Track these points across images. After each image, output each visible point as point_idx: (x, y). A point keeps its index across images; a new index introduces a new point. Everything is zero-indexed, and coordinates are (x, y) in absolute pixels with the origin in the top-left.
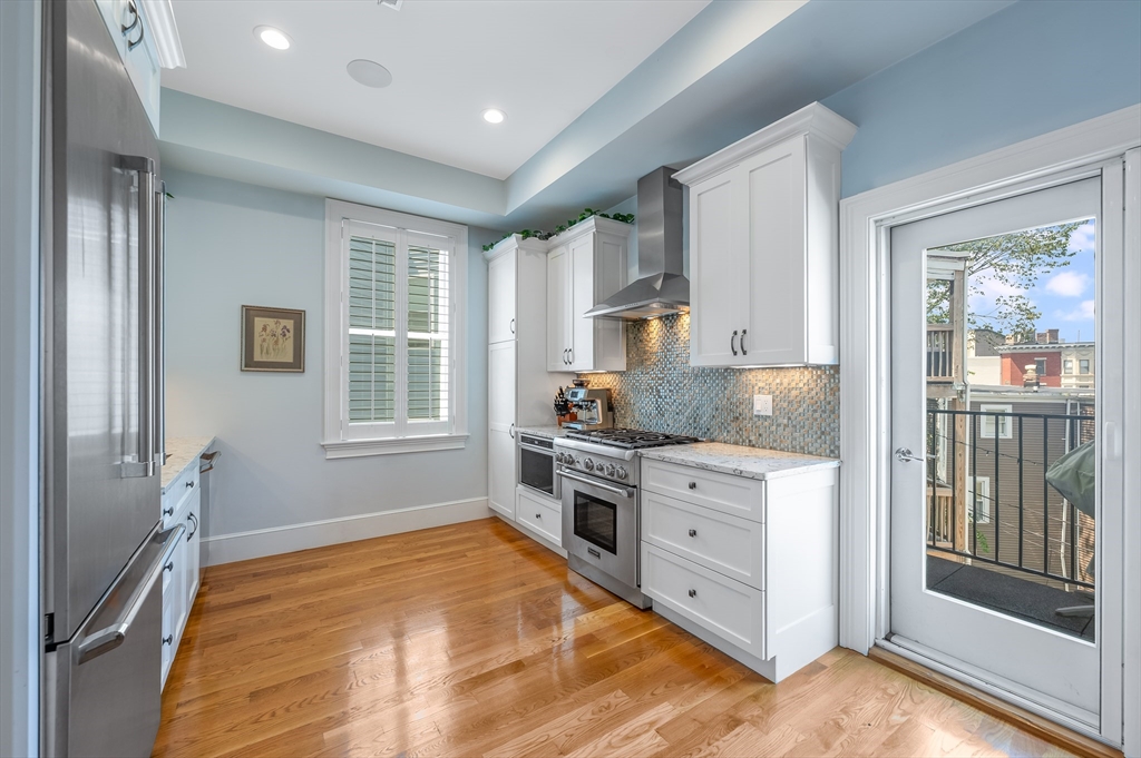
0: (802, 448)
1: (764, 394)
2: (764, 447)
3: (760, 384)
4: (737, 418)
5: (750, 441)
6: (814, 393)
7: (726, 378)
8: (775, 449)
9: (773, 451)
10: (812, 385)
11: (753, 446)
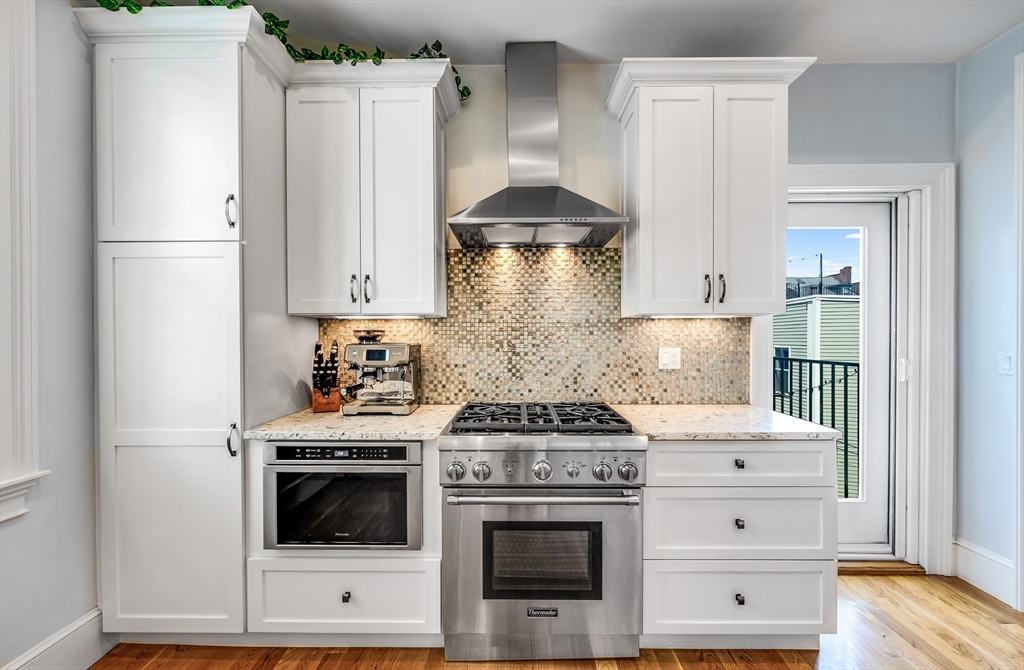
0: (711, 399)
1: (670, 346)
2: (669, 403)
3: (666, 336)
4: (637, 374)
5: (653, 398)
6: (723, 344)
7: (620, 328)
8: (682, 403)
9: (680, 406)
10: (723, 336)
11: (657, 403)
